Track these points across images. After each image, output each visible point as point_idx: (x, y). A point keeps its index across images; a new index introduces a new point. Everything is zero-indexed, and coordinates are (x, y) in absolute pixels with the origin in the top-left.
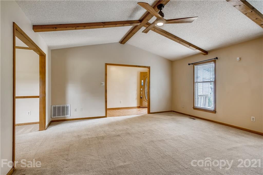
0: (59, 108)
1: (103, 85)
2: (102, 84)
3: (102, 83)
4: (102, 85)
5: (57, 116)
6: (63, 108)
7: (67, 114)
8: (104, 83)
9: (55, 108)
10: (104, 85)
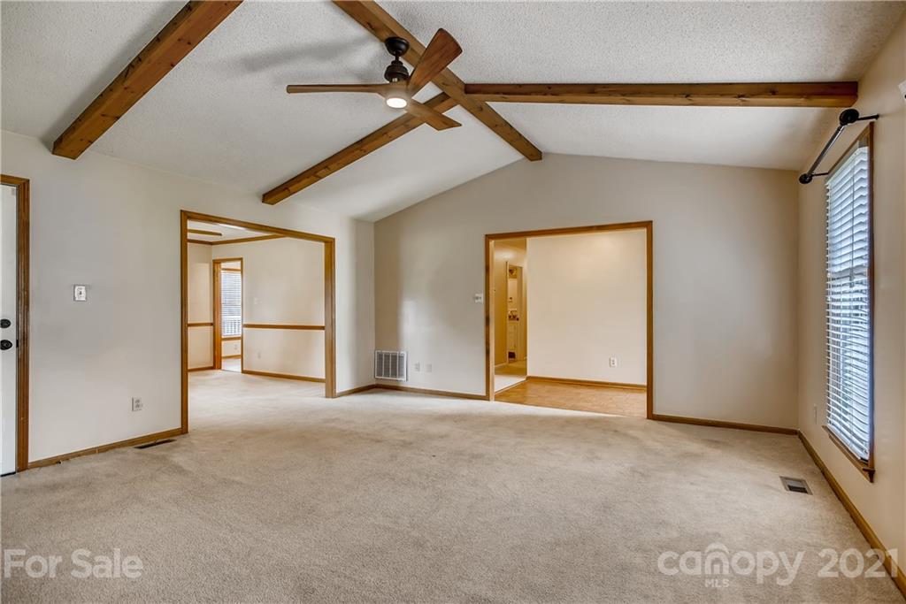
0: (387, 356)
1: (479, 300)
2: (477, 298)
3: (477, 295)
4: (476, 301)
5: (385, 376)
6: (394, 357)
7: (401, 375)
8: (482, 295)
9: (380, 356)
10: (482, 300)
